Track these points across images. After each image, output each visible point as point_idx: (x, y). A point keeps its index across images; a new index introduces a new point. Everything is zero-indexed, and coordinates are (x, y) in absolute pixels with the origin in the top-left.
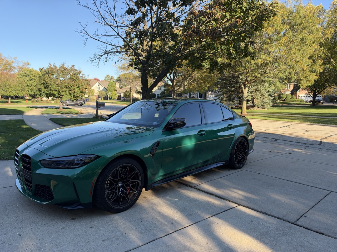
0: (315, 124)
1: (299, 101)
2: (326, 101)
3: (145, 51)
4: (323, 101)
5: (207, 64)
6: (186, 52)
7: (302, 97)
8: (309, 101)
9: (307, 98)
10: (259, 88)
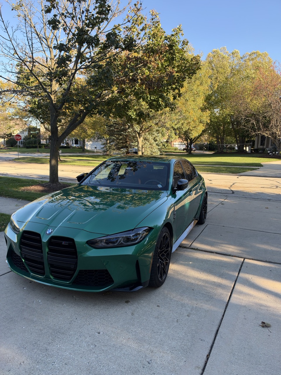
0: (209, 173)
1: (174, 149)
2: (197, 150)
3: (53, 93)
4: (194, 149)
5: (133, 114)
6: (106, 99)
7: (176, 145)
8: (182, 149)
9: (180, 146)
10: (148, 137)
